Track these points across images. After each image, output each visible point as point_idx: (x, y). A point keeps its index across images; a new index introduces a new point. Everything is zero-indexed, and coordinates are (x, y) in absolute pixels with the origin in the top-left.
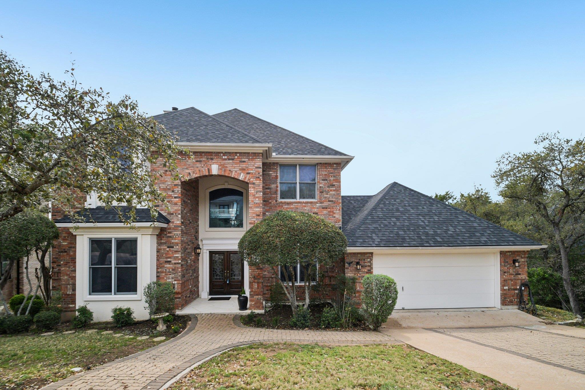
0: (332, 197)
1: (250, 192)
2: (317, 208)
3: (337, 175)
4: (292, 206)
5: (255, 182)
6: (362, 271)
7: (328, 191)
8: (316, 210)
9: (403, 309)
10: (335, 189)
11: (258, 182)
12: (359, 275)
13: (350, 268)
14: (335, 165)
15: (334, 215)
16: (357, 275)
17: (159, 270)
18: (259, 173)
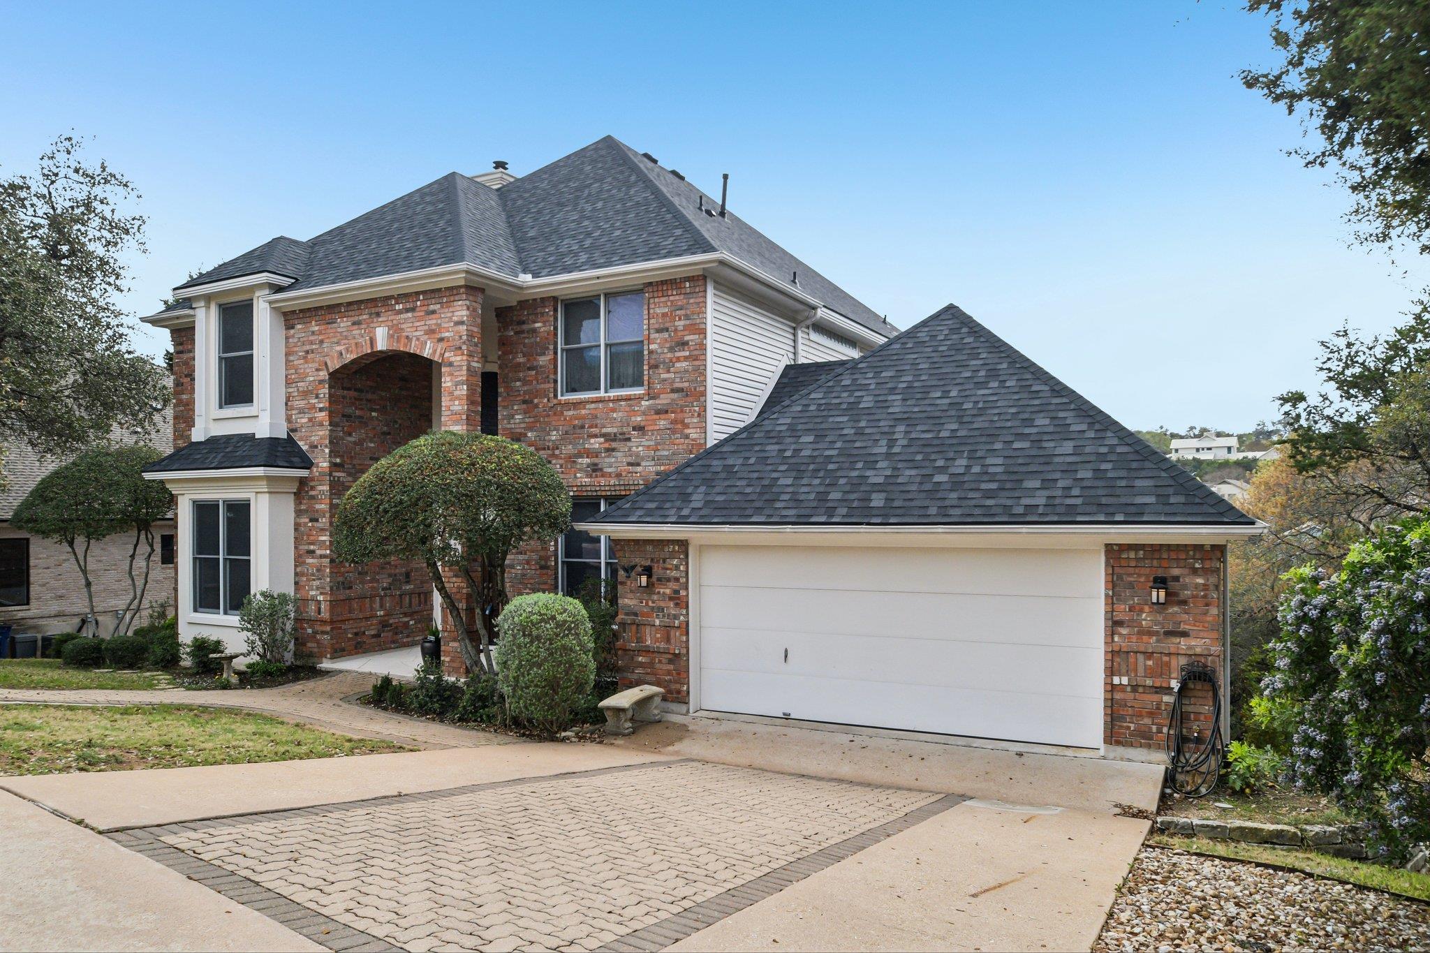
0: (681, 378)
1: (443, 385)
2: (644, 413)
3: (693, 313)
4: (583, 412)
5: (452, 359)
6: (659, 593)
7: (671, 361)
8: (639, 419)
9: (787, 717)
10: (688, 353)
11: (459, 358)
12: (650, 604)
13: (629, 583)
14: (687, 284)
15: (688, 431)
16: (647, 604)
17: (299, 569)
18: (461, 337)
